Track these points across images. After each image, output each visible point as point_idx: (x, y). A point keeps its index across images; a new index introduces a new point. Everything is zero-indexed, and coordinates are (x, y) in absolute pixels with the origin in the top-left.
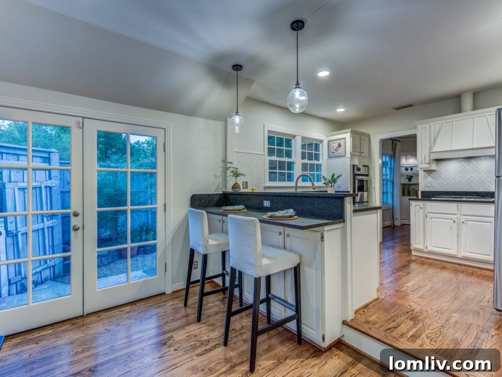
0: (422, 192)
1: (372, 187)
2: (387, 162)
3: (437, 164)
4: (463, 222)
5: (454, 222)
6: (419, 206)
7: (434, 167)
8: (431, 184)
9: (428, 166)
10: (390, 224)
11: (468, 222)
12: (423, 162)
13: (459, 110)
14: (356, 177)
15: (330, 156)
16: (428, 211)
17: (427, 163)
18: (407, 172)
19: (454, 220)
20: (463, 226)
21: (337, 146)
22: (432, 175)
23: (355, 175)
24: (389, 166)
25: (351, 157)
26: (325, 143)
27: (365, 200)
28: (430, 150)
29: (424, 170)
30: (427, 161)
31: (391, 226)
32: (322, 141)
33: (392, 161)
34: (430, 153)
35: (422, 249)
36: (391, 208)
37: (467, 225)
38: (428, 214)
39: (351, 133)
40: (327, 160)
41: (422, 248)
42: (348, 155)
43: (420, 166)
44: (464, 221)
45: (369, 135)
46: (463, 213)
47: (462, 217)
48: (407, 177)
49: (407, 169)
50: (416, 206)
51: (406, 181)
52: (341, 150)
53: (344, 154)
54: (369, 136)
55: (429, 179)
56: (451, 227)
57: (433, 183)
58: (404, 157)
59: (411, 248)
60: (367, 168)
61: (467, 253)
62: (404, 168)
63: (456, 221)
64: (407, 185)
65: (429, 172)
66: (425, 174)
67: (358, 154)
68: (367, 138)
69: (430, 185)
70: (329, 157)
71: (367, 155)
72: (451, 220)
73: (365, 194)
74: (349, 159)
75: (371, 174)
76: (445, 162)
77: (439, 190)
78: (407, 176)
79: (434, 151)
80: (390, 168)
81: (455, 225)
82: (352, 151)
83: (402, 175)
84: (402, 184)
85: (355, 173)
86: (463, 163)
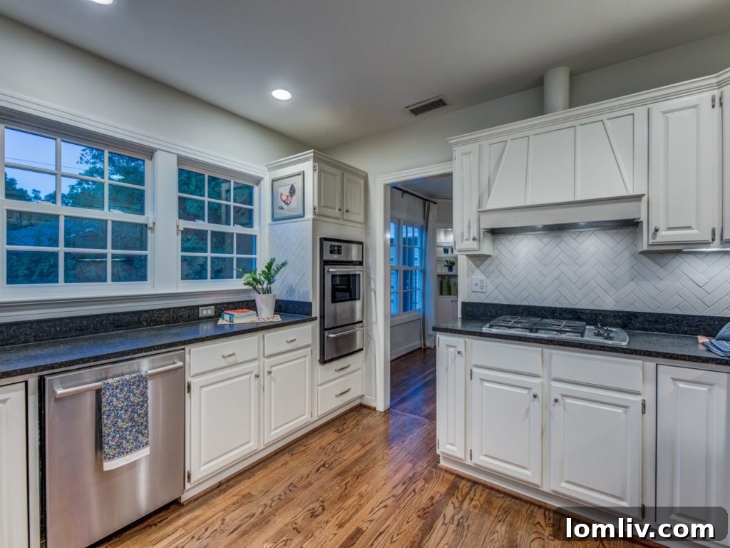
0: (464, 304)
1: (371, 289)
2: (416, 238)
3: (494, 241)
4: (556, 401)
5: (535, 396)
6: (455, 347)
7: (486, 248)
8: (482, 287)
9: (474, 245)
10: (419, 346)
11: (568, 401)
12: (466, 236)
13: (540, 108)
14: (326, 267)
15: (276, 216)
16: (475, 362)
17: (474, 239)
18: (446, 255)
19: (535, 391)
20: (557, 409)
21: (288, 194)
22: (482, 267)
23: (325, 263)
24: (418, 245)
25: (314, 220)
26: (266, 185)
27: (358, 318)
28: (480, 205)
29: (467, 255)
30: (474, 233)
31: (420, 348)
32: (258, 181)
33: (424, 235)
34: (479, 212)
35: (461, 459)
36: (421, 317)
37: (565, 409)
38: (475, 370)
39: (314, 161)
40: (270, 225)
41: (460, 455)
42: (309, 215)
43: (459, 246)
44: (559, 397)
45: (367, 174)
46: (555, 375)
47: (555, 384)
48: (446, 264)
49: (446, 251)
50: (448, 346)
51: (445, 271)
52: (295, 201)
53: (300, 212)
54: (365, 178)
55: (478, 275)
56: (528, 411)
57: (484, 285)
58: (443, 229)
59: (438, 452)
60: (361, 246)
61: (564, 484)
62: (442, 249)
63: (539, 395)
64: (447, 278)
65: (478, 259)
66: (471, 263)
67: (336, 213)
68: (362, 182)
69: (478, 289)
70: (274, 219)
71: (361, 219)
72: (525, 392)
73: (358, 304)
74: (310, 223)
75: (370, 260)
76: (511, 237)
77: (496, 302)
78: (447, 261)
79: (488, 207)
80: (421, 249)
81: (537, 404)
82: (316, 205)
83: (439, 260)
84: (439, 276)
85: (325, 258)
86: (546, 240)
